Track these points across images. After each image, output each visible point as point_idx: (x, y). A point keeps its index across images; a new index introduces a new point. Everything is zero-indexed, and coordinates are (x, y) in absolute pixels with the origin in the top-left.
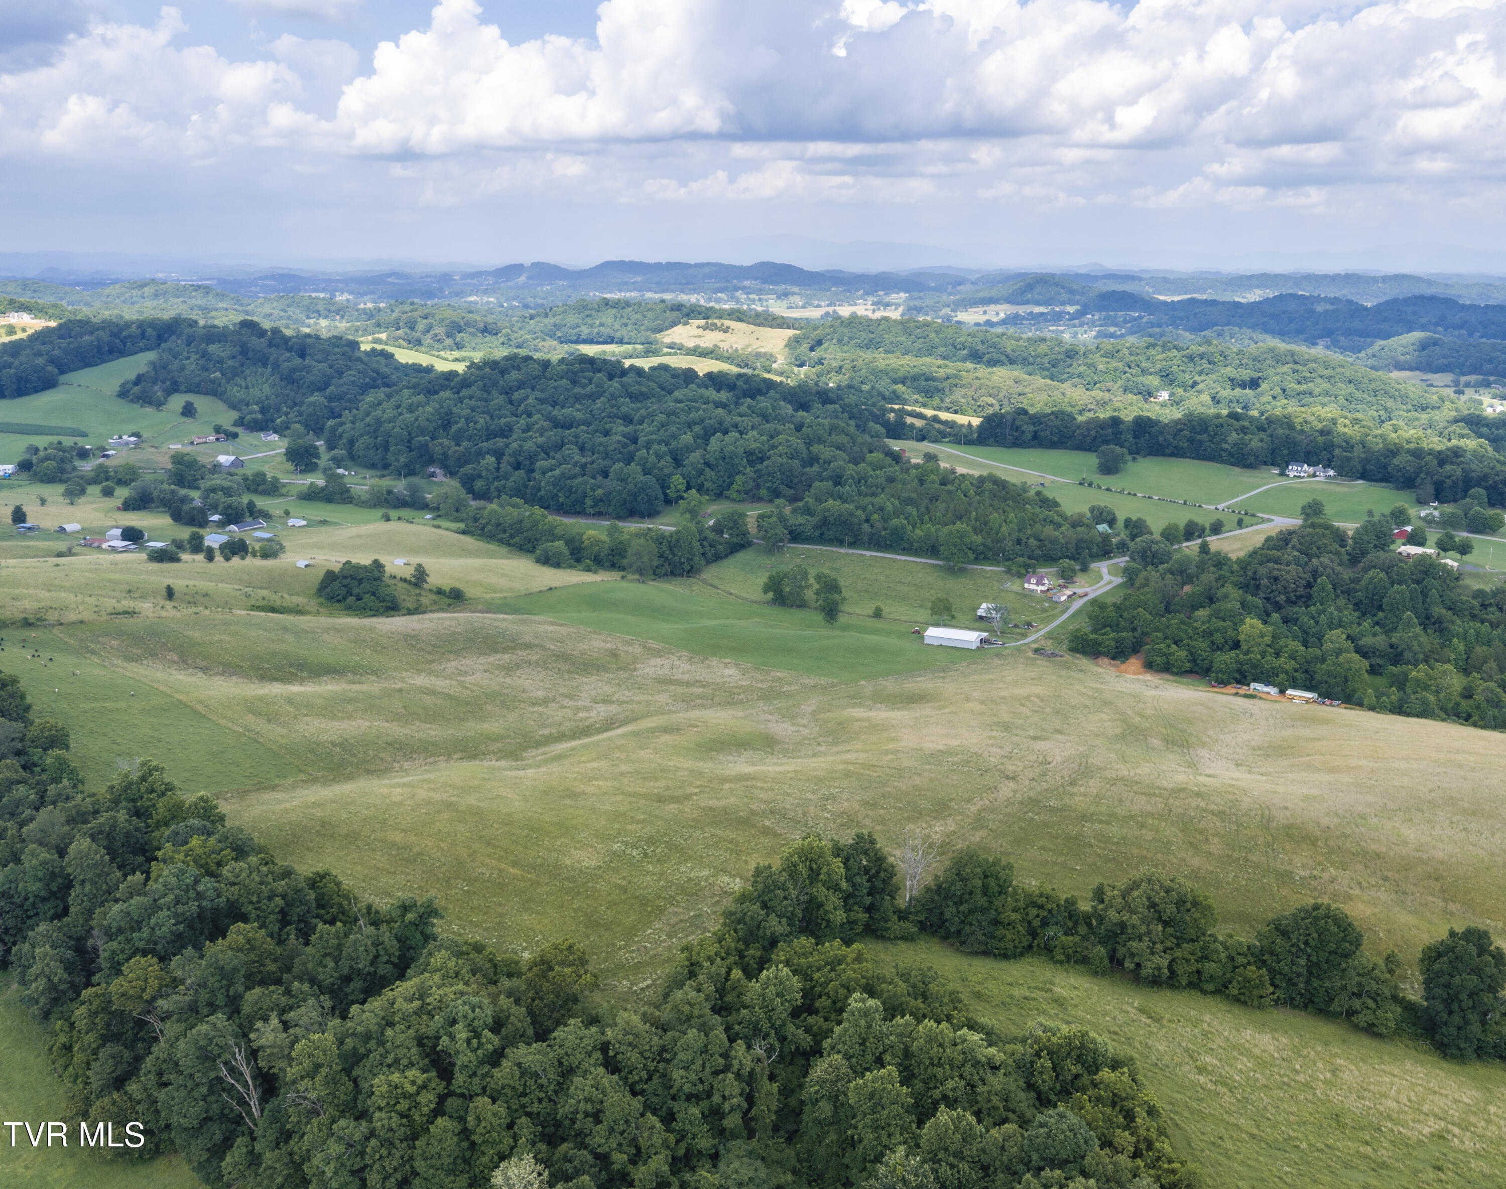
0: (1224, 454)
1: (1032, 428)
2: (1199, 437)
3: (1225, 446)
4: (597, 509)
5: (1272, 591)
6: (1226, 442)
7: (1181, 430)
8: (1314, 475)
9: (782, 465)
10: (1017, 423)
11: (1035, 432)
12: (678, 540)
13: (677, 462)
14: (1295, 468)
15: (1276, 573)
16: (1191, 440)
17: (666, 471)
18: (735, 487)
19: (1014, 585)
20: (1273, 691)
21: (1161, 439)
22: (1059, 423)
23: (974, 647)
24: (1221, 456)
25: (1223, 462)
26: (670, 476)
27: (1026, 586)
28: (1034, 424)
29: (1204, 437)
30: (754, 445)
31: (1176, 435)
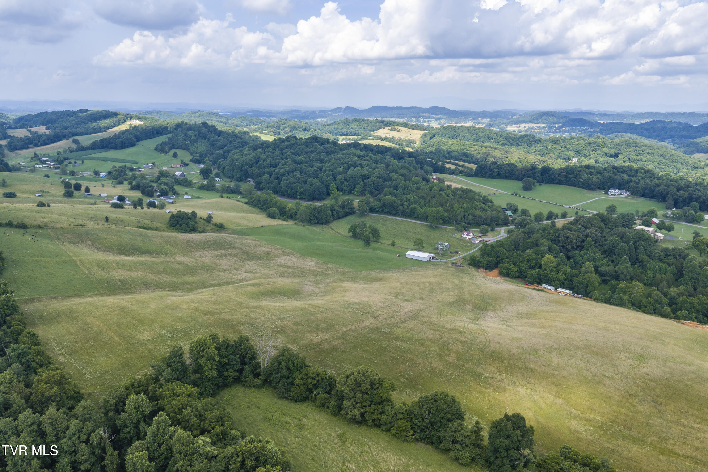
0: (580, 184)
1: (497, 170)
2: (570, 176)
3: (581, 180)
4: (301, 197)
5: (565, 243)
6: (582, 178)
7: (562, 173)
8: (621, 194)
9: (374, 181)
10: (491, 168)
11: (499, 172)
12: (321, 209)
13: (335, 178)
14: (612, 191)
15: (568, 235)
16: (566, 177)
17: (329, 182)
18: (356, 189)
19: (457, 235)
20: (552, 288)
21: (552, 176)
22: (509, 168)
23: (426, 260)
24: (579, 185)
25: (580, 187)
26: (330, 184)
27: (462, 235)
28: (499, 168)
29: (572, 176)
30: (365, 173)
31: (559, 174)
